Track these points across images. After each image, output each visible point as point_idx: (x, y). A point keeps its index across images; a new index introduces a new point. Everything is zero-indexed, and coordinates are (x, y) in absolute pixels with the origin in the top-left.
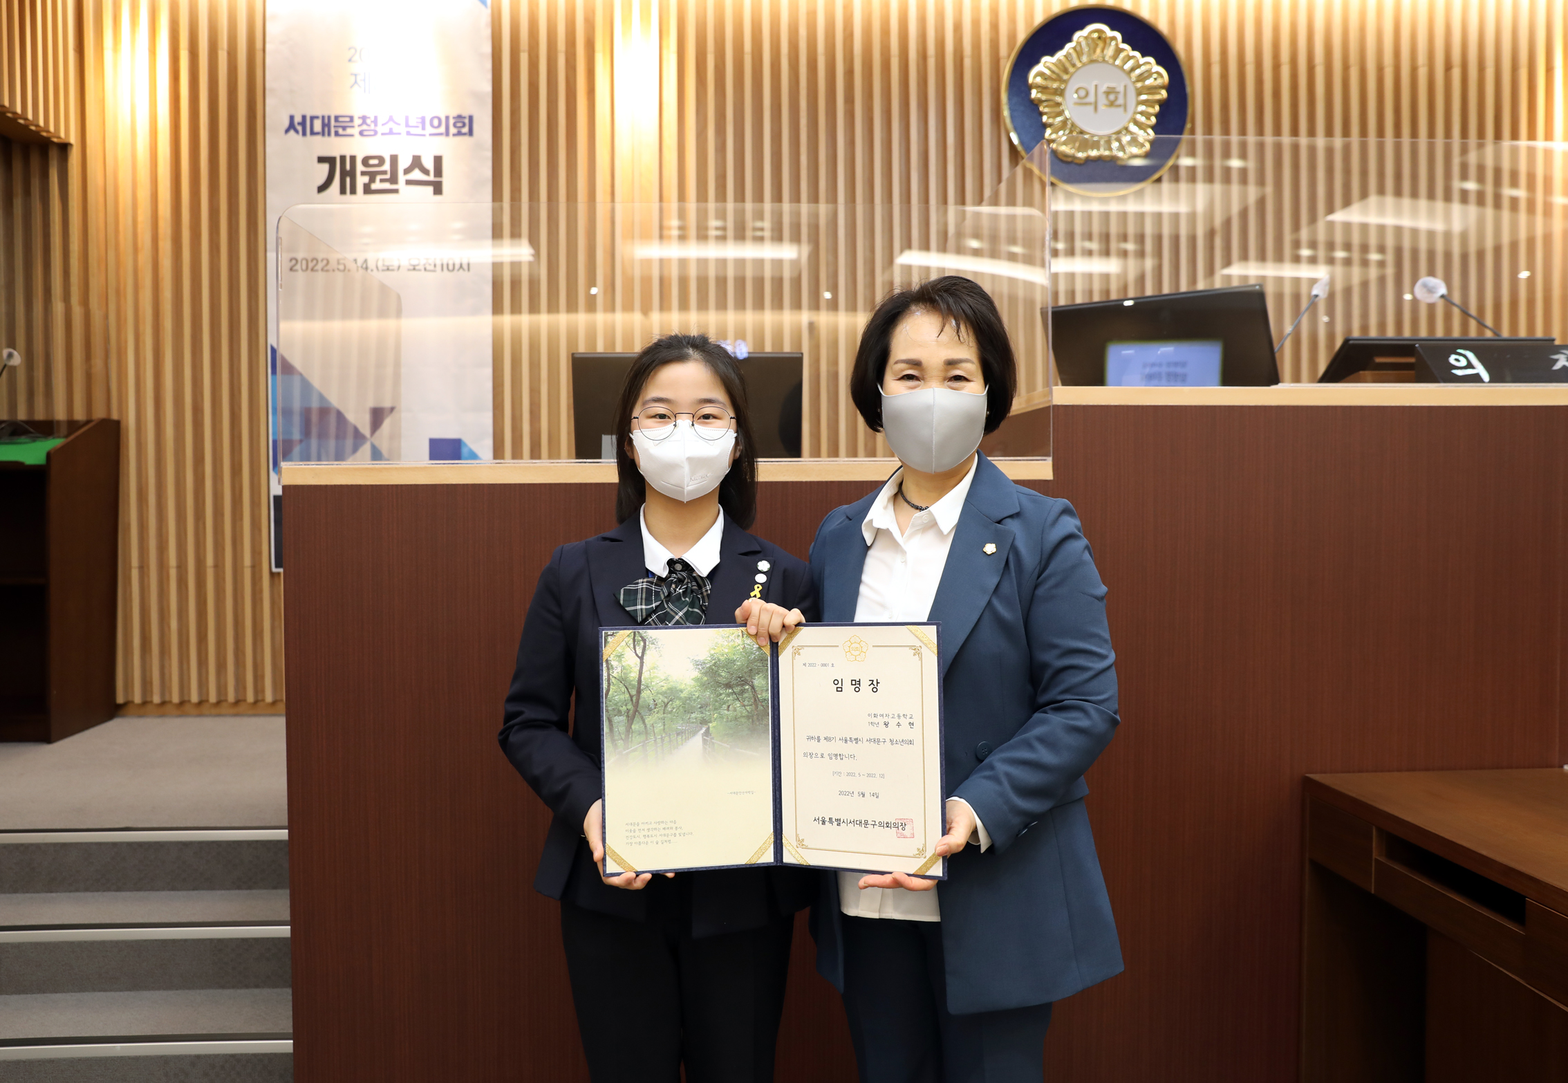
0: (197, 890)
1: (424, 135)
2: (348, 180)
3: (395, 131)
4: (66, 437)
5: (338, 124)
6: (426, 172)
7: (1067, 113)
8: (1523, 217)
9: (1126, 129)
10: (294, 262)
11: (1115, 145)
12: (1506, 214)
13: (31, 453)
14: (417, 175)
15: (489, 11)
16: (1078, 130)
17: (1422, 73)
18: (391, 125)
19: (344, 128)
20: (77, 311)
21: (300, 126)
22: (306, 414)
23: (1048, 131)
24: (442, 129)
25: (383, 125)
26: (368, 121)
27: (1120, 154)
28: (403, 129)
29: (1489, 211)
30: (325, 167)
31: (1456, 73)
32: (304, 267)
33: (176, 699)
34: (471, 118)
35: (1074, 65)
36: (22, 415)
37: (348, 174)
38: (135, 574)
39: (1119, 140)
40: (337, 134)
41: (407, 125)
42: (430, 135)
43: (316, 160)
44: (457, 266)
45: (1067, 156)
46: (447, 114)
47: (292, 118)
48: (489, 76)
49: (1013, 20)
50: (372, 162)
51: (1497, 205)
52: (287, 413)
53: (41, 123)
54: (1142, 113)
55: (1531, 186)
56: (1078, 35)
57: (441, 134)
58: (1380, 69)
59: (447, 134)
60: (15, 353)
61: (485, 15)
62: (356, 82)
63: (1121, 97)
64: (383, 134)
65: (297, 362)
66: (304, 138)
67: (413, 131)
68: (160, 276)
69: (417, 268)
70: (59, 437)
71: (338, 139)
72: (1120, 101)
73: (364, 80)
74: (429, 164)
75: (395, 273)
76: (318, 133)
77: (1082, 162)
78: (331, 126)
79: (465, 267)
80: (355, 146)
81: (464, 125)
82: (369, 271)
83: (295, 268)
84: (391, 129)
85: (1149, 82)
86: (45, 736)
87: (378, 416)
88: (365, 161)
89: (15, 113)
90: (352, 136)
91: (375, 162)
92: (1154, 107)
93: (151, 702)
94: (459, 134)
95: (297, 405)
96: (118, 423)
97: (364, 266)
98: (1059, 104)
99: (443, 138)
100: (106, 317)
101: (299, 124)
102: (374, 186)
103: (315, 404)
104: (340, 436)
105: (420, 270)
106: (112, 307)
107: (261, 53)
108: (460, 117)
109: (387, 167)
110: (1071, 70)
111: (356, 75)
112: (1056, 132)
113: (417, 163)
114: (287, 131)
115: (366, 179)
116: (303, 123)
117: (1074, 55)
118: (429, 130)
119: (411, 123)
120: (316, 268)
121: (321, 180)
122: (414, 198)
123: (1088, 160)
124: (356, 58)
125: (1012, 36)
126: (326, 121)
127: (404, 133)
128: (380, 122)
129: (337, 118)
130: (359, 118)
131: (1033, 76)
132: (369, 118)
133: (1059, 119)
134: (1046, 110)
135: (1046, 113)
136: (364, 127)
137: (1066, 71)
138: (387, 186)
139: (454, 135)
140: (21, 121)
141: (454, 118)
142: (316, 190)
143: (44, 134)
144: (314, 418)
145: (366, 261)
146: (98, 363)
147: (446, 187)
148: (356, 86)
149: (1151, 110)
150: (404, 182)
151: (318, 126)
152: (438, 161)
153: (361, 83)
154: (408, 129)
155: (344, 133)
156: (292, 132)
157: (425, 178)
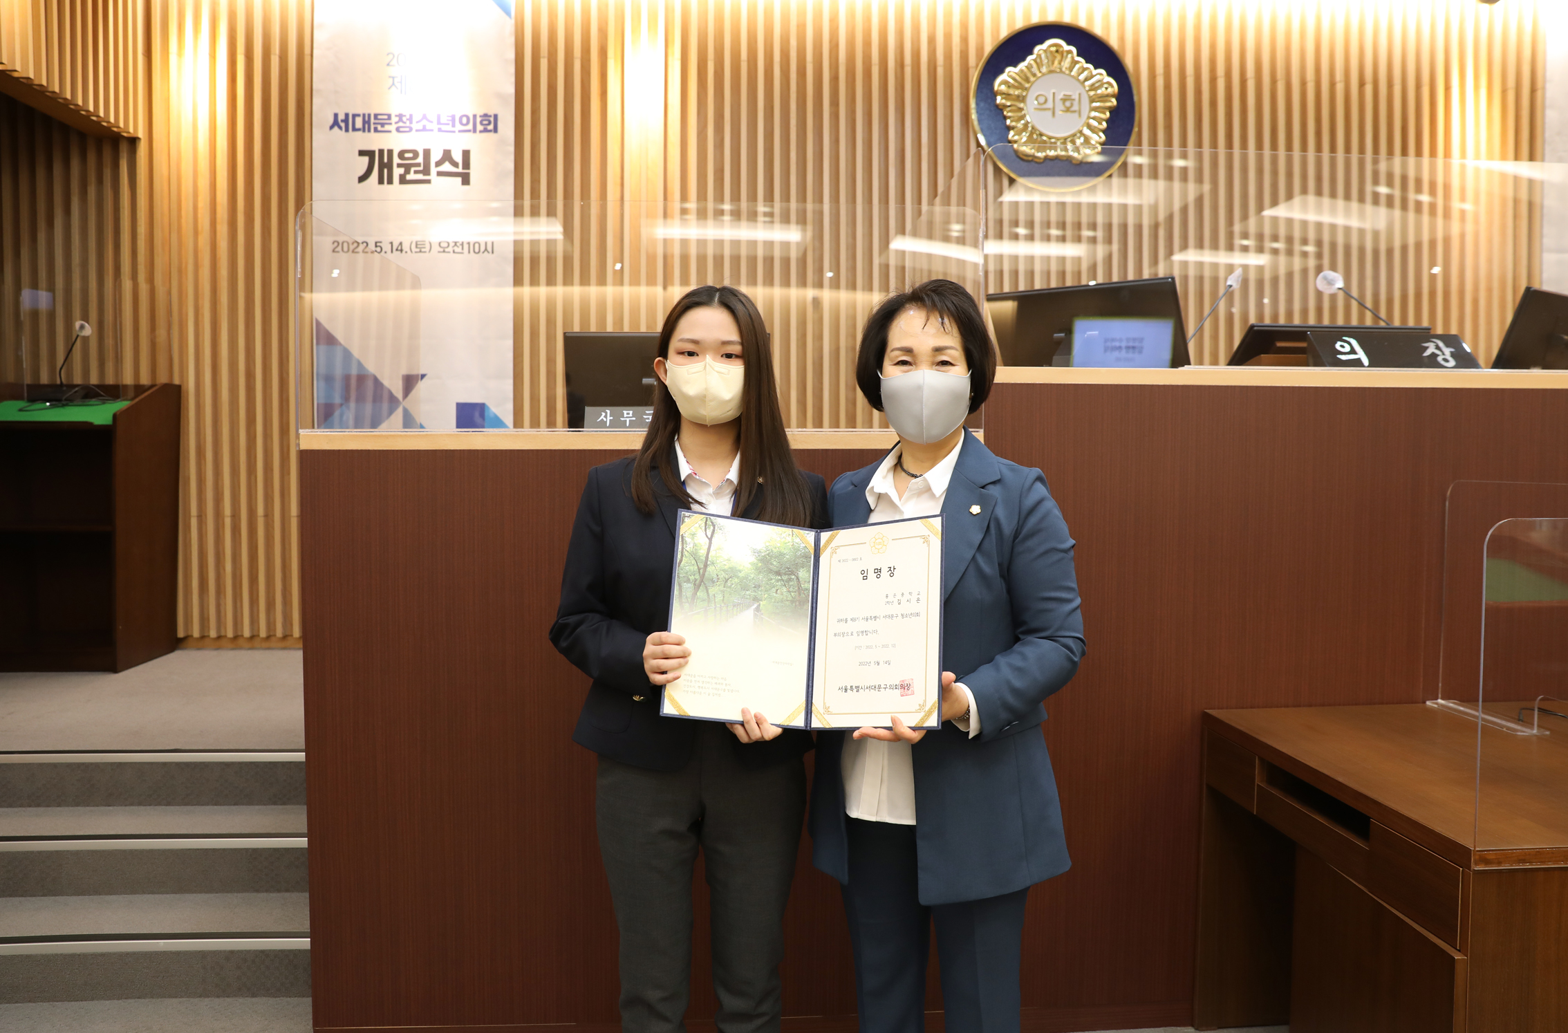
0: (237, 805)
1: (454, 132)
2: (386, 171)
3: (428, 128)
4: (132, 399)
5: (377, 121)
6: (455, 164)
7: (1028, 118)
8: (1426, 218)
9: (1081, 132)
10: (336, 244)
11: (1069, 146)
12: (1411, 215)
13: (99, 414)
14: (447, 167)
15: (513, 21)
16: (1038, 132)
17: (1340, 87)
18: (424, 122)
19: (383, 125)
20: (144, 288)
21: (343, 123)
22: (347, 378)
23: (1012, 133)
24: (470, 127)
25: (417, 122)
26: (404, 119)
27: (1076, 155)
28: (435, 126)
29: (1397, 213)
30: (366, 159)
31: (1369, 89)
32: (345, 249)
33: (230, 634)
34: (496, 117)
35: (1034, 75)
36: (94, 380)
37: (386, 166)
38: (194, 522)
39: (1073, 142)
40: (376, 130)
41: (439, 123)
42: (460, 131)
43: (357, 153)
44: (483, 249)
45: (1027, 155)
46: (475, 113)
47: (336, 115)
48: (513, 79)
49: (980, 34)
50: (407, 155)
51: (1404, 207)
52: (329, 379)
53: (112, 120)
54: (1094, 118)
55: (1433, 192)
56: (1037, 49)
57: (469, 131)
58: (1303, 83)
59: (475, 131)
60: (86, 325)
61: (509, 25)
62: (393, 84)
63: (1076, 103)
64: (417, 131)
65: (339, 335)
66: (347, 134)
67: (444, 128)
68: (218, 256)
69: (446, 250)
70: (126, 400)
71: (377, 134)
72: (1075, 107)
73: (401, 82)
74: (458, 157)
75: (427, 254)
76: (359, 130)
77: (1042, 161)
78: (372, 123)
79: (489, 249)
80: (392, 141)
81: (490, 123)
82: (404, 252)
83: (336, 250)
84: (424, 126)
85: (1099, 92)
86: (113, 667)
87: (410, 382)
88: (401, 154)
89: (88, 111)
90: (390, 132)
91: (410, 155)
92: (1105, 114)
93: (209, 636)
94: (485, 130)
95: (338, 372)
96: (179, 388)
97: (399, 248)
98: (1021, 109)
99: (471, 134)
100: (169, 293)
101: (342, 121)
102: (409, 177)
103: (354, 371)
104: (377, 398)
105: (449, 252)
106: (175, 283)
107: (310, 57)
108: (486, 115)
109: (420, 160)
110: (1032, 79)
111: (393, 78)
112: (1019, 133)
113: (447, 156)
114: (331, 127)
115: (402, 171)
116: (346, 121)
117: (1035, 65)
118: (459, 127)
119: (442, 121)
120: (356, 250)
121: (362, 170)
122: (444, 187)
123: (1047, 158)
124: (394, 62)
125: (980, 49)
126: (367, 119)
127: (436, 130)
128: (415, 120)
129: (376, 116)
130: (396, 116)
131: (999, 83)
132: (405, 116)
133: (1023, 122)
134: (1009, 114)
135: (1009, 117)
136: (401, 124)
137: (1027, 80)
138: (420, 177)
139: (481, 132)
140: (94, 118)
141: (480, 116)
142: (357, 180)
143: (115, 129)
144: (353, 382)
145: (401, 244)
146: (161, 333)
147: (473, 178)
148: (393, 87)
149: (1103, 116)
150: (436, 174)
151: (359, 123)
152: (466, 154)
153: (398, 85)
154: (440, 126)
155: (382, 129)
156: (336, 128)
157: (454, 169)
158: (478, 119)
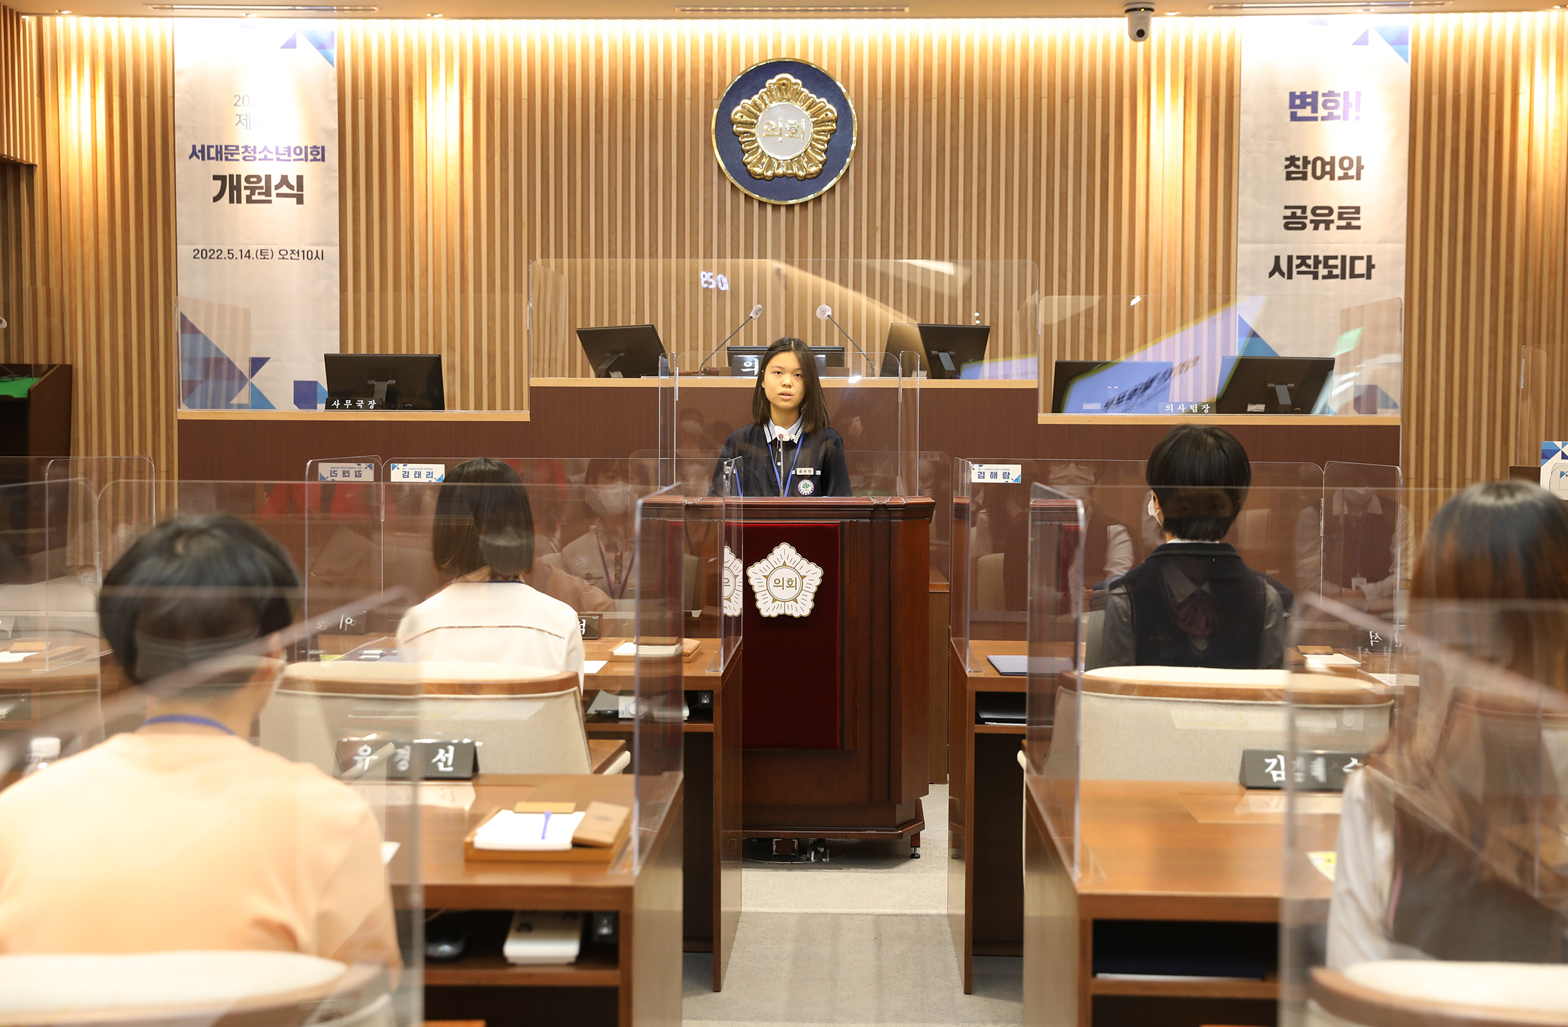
1: (290, 160)
2: (235, 192)
3: (268, 158)
4: (38, 377)
5: (227, 152)
6: (291, 187)
7: (759, 142)
9: (804, 154)
10: (196, 252)
13: (20, 389)
14: (284, 190)
15: (335, 69)
16: (766, 156)
18: (266, 153)
19: (232, 155)
21: (201, 153)
22: (206, 362)
23: (746, 155)
24: (303, 156)
25: (260, 153)
26: (249, 150)
27: (800, 172)
28: (274, 156)
30: (219, 182)
32: (204, 256)
34: (323, 148)
35: (765, 106)
37: (236, 188)
39: (798, 163)
40: (227, 159)
41: (277, 153)
42: (294, 160)
43: (211, 177)
44: (314, 256)
45: (758, 175)
46: (305, 145)
47: (194, 147)
48: (336, 117)
50: (252, 180)
52: (192, 360)
54: (816, 140)
56: (768, 83)
57: (302, 160)
59: (306, 160)
61: (333, 72)
62: (240, 121)
63: (799, 130)
64: (260, 160)
65: (200, 325)
66: (203, 162)
67: (282, 157)
69: (286, 256)
71: (228, 162)
72: (799, 133)
73: (246, 119)
74: (293, 182)
75: (270, 260)
76: (213, 158)
77: (769, 178)
78: (224, 153)
79: (324, 255)
80: (241, 168)
81: (318, 153)
82: (251, 258)
83: (197, 256)
84: (266, 156)
87: (256, 364)
88: (248, 179)
90: (238, 160)
91: (255, 180)
92: (824, 136)
94: (315, 160)
95: (200, 355)
97: (247, 255)
98: (753, 135)
99: (303, 162)
100: (62, 290)
101: (199, 151)
102: (254, 198)
103: (212, 355)
104: (230, 378)
105: (288, 259)
107: (172, 99)
108: (315, 147)
109: (263, 184)
110: (763, 109)
111: (240, 116)
112: (752, 155)
113: (284, 180)
114: (191, 157)
115: (248, 192)
116: (202, 151)
118: (293, 156)
119: (281, 151)
120: (212, 256)
121: (216, 194)
122: (282, 207)
123: (773, 177)
124: (240, 103)
126: (219, 149)
127: (275, 159)
128: (258, 150)
129: (226, 147)
130: (243, 147)
132: (250, 147)
134: (744, 140)
135: (744, 142)
136: (247, 154)
137: (759, 111)
138: (263, 197)
139: (311, 160)
141: (311, 148)
142: (212, 200)
144: (212, 365)
145: (248, 251)
147: (306, 198)
148: (240, 123)
149: (822, 138)
150: (276, 195)
151: (213, 153)
152: (300, 179)
153: (244, 122)
154: (278, 156)
155: (232, 158)
156: (194, 157)
157: (291, 192)
158: (309, 150)
